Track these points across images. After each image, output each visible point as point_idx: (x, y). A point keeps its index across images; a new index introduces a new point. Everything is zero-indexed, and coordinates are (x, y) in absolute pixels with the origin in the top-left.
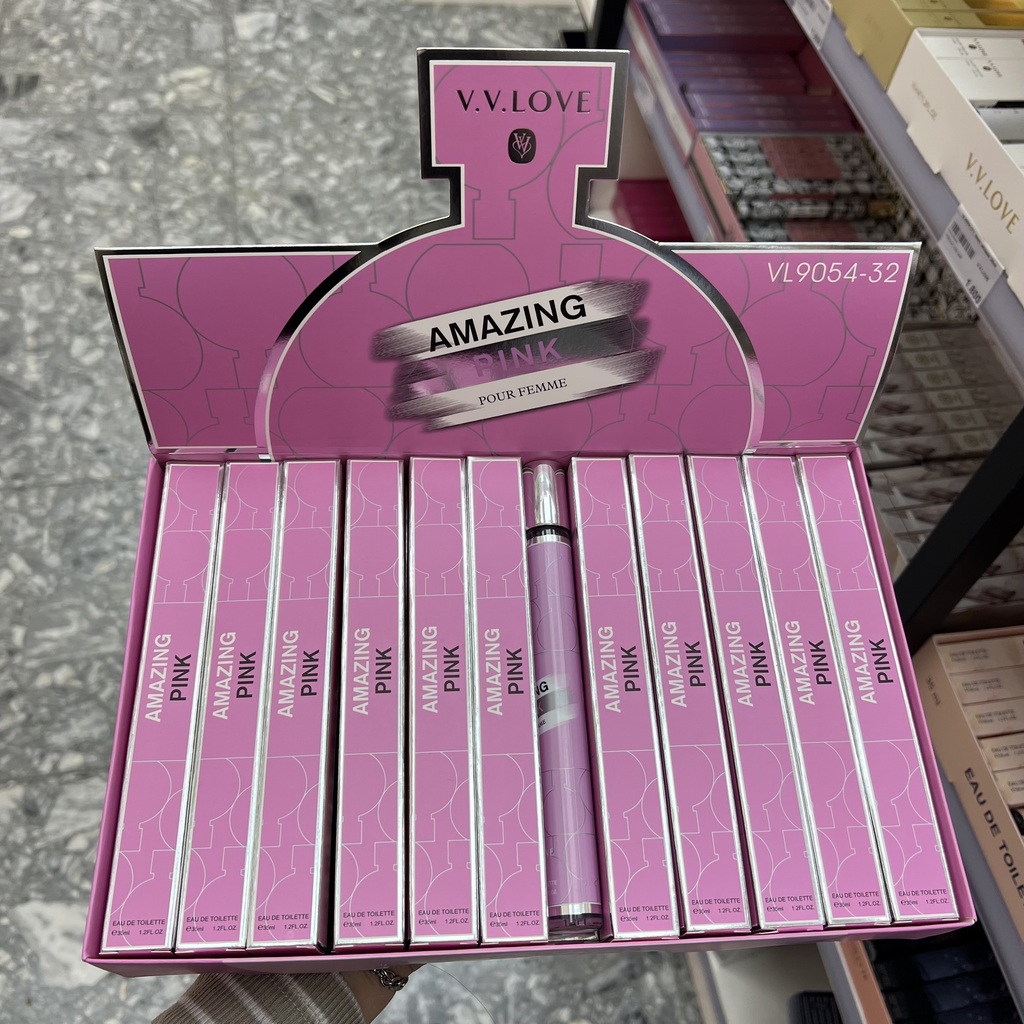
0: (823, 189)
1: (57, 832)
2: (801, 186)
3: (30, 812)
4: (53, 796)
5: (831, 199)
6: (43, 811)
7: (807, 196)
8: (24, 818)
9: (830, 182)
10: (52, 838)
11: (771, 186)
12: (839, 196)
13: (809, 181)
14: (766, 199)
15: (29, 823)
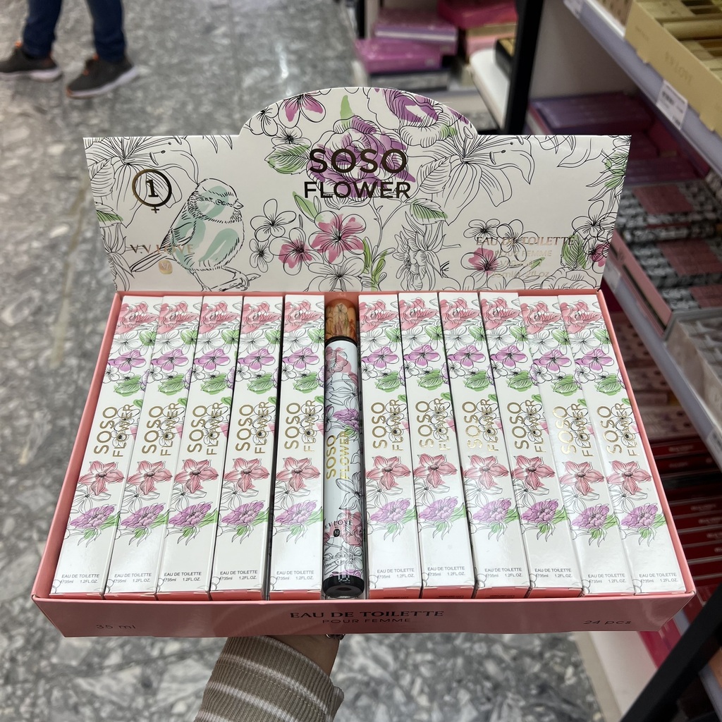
0: (682, 219)
1: (165, 700)
2: (666, 218)
3: (146, 686)
4: (161, 673)
5: (689, 225)
6: (155, 685)
7: (671, 225)
8: (142, 690)
9: (686, 214)
10: (162, 704)
11: (645, 220)
12: (694, 223)
13: (671, 214)
14: (643, 229)
15: (146, 694)
